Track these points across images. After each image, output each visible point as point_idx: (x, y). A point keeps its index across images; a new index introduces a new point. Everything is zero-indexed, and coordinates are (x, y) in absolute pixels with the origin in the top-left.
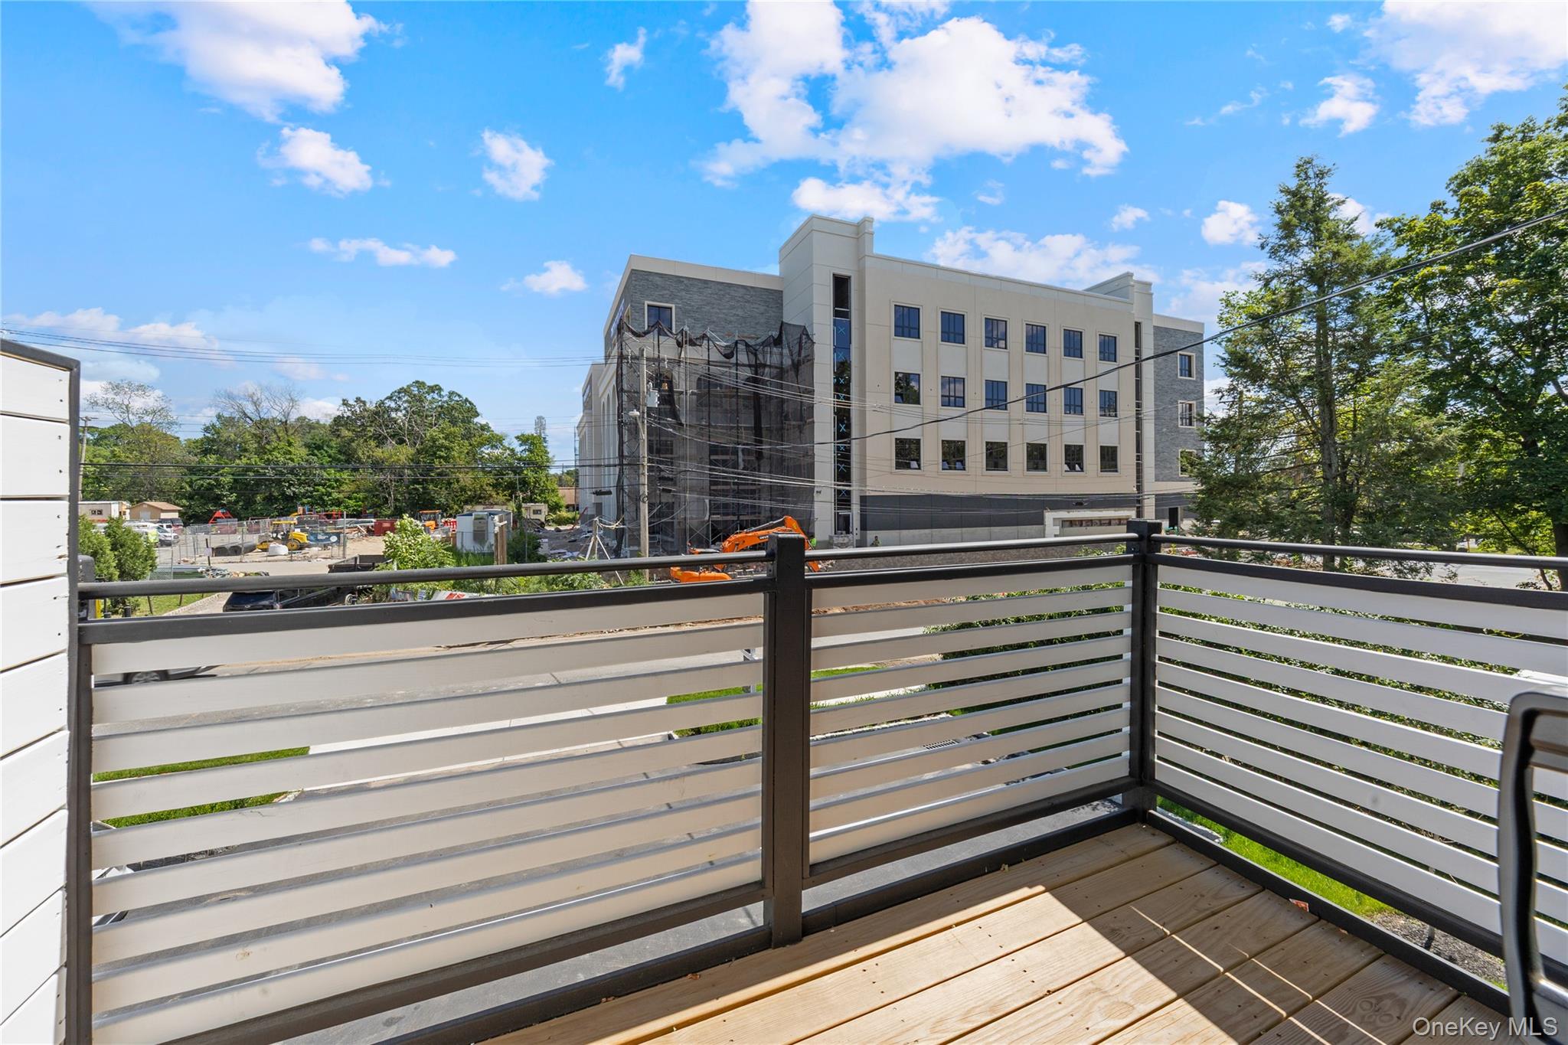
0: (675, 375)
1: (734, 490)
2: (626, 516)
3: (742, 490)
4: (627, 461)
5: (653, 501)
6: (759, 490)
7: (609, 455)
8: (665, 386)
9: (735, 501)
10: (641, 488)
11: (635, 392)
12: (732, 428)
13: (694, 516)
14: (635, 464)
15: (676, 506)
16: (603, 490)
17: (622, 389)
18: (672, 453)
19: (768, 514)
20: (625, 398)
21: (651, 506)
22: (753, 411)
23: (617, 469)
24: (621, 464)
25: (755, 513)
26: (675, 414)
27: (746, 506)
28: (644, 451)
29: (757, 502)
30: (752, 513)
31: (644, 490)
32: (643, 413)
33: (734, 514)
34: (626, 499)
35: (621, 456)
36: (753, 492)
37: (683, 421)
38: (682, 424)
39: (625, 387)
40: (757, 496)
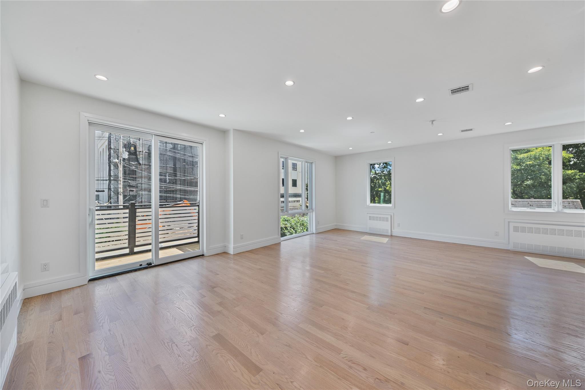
0: (138, 144)
1: (164, 190)
2: (112, 200)
3: (168, 190)
4: (112, 178)
5: (126, 194)
6: (176, 191)
7: (103, 174)
8: (132, 148)
9: (165, 195)
10: (119, 189)
11: (117, 149)
12: (164, 167)
13: (146, 200)
14: (116, 179)
15: (137, 196)
16: (100, 190)
17: (111, 148)
18: (136, 175)
19: (179, 199)
20: (112, 151)
21: (125, 196)
22: (173, 161)
23: (108, 182)
24: (110, 180)
25: (174, 199)
26: (137, 160)
27: (169, 197)
28: (121, 175)
29: (175, 195)
30: (172, 199)
31: (121, 190)
32: (121, 160)
33: (164, 200)
34: (112, 193)
35: (110, 175)
36: (173, 191)
37: (141, 163)
38: (140, 164)
39: (112, 147)
40: (175, 193)
